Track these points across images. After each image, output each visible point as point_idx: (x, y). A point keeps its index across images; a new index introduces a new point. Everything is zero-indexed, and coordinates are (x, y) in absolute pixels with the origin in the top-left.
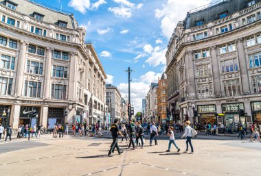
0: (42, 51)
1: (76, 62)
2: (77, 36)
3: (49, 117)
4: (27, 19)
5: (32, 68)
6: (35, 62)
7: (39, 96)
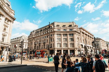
0: (66, 35)
1: (76, 36)
2: (75, 28)
3: (70, 52)
4: (62, 28)
5: (64, 40)
6: (65, 38)
7: (67, 47)
